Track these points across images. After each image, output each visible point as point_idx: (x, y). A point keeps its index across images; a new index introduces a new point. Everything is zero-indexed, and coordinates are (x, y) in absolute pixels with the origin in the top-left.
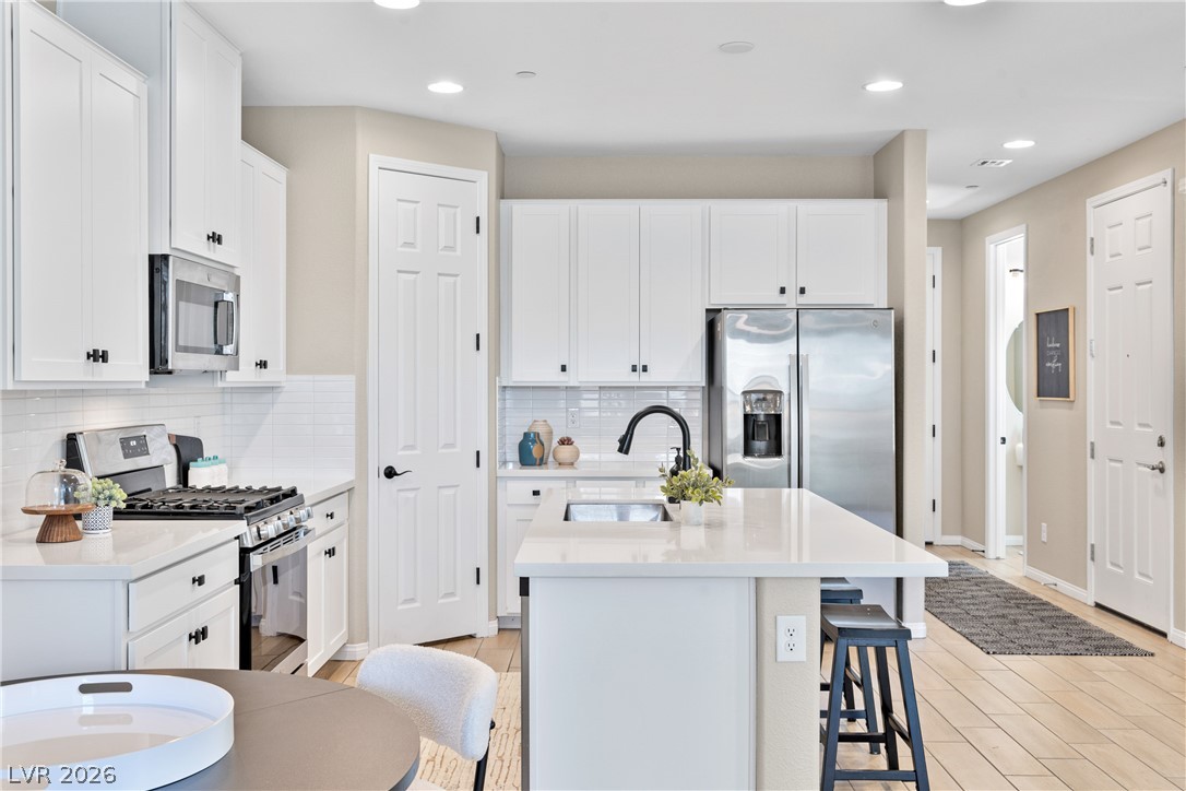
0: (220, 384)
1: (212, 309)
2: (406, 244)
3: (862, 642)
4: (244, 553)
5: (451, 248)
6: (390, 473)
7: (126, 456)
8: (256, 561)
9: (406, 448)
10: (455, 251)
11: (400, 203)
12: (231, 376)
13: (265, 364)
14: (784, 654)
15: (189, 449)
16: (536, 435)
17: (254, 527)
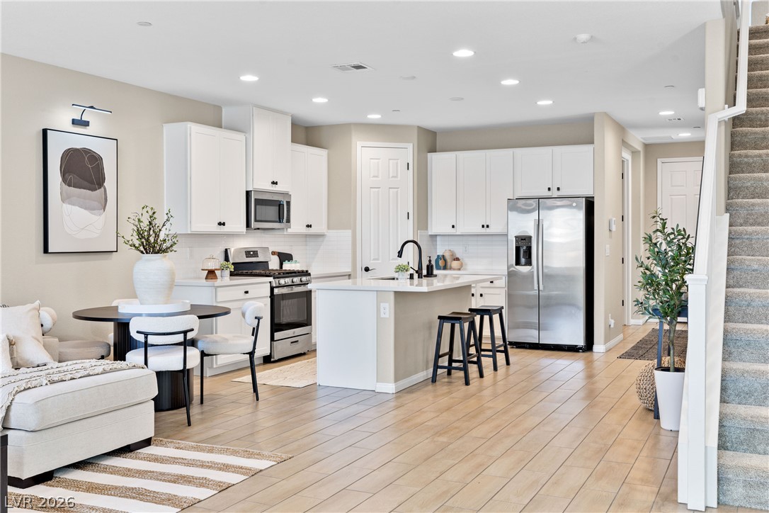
0: (285, 233)
1: (278, 207)
2: (374, 177)
3: (453, 322)
4: (272, 289)
5: (396, 177)
6: (367, 269)
7: (247, 257)
8: (276, 291)
9: (374, 259)
11: (371, 160)
12: (289, 230)
13: (311, 226)
14: (382, 315)
15: (285, 257)
16: (443, 256)
17: (277, 280)
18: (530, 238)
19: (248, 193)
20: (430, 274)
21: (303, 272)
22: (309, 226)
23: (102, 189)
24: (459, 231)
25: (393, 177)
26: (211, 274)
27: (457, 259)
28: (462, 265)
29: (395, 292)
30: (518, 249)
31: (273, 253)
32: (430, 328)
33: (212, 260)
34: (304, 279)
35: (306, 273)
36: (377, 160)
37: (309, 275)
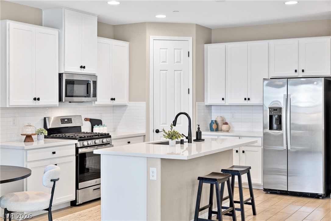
0: (93, 105)
1: (86, 86)
2: (163, 62)
4: (78, 148)
5: (180, 62)
6: (157, 131)
7: (62, 123)
8: (80, 150)
9: (163, 124)
10: (181, 63)
11: (161, 50)
12: (96, 103)
13: (114, 99)
14: (151, 178)
15: (95, 122)
16: (216, 121)
17: (81, 142)
18: (280, 109)
19: (60, 75)
20: (199, 138)
21: (105, 134)
22: (113, 99)
24: (227, 102)
25: (177, 62)
26: (29, 138)
27: (226, 124)
28: (229, 128)
29: (162, 159)
30: (271, 117)
31: (86, 119)
32: (193, 186)
33: (29, 127)
34: (105, 140)
35: (107, 136)
36: (166, 50)
37: (110, 137)
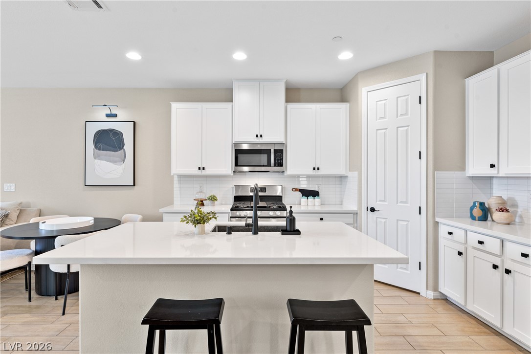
2: (381, 118)
6: (373, 210)
10: (408, 115)
11: (378, 102)
15: (308, 193)
17: (235, 212)
22: (316, 169)
23: (122, 150)
24: (502, 172)
25: (402, 115)
31: (295, 190)
36: (385, 102)
